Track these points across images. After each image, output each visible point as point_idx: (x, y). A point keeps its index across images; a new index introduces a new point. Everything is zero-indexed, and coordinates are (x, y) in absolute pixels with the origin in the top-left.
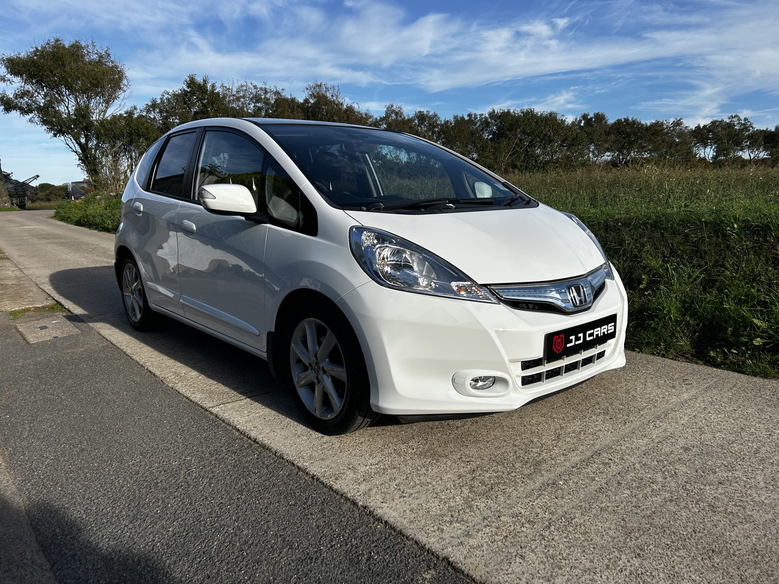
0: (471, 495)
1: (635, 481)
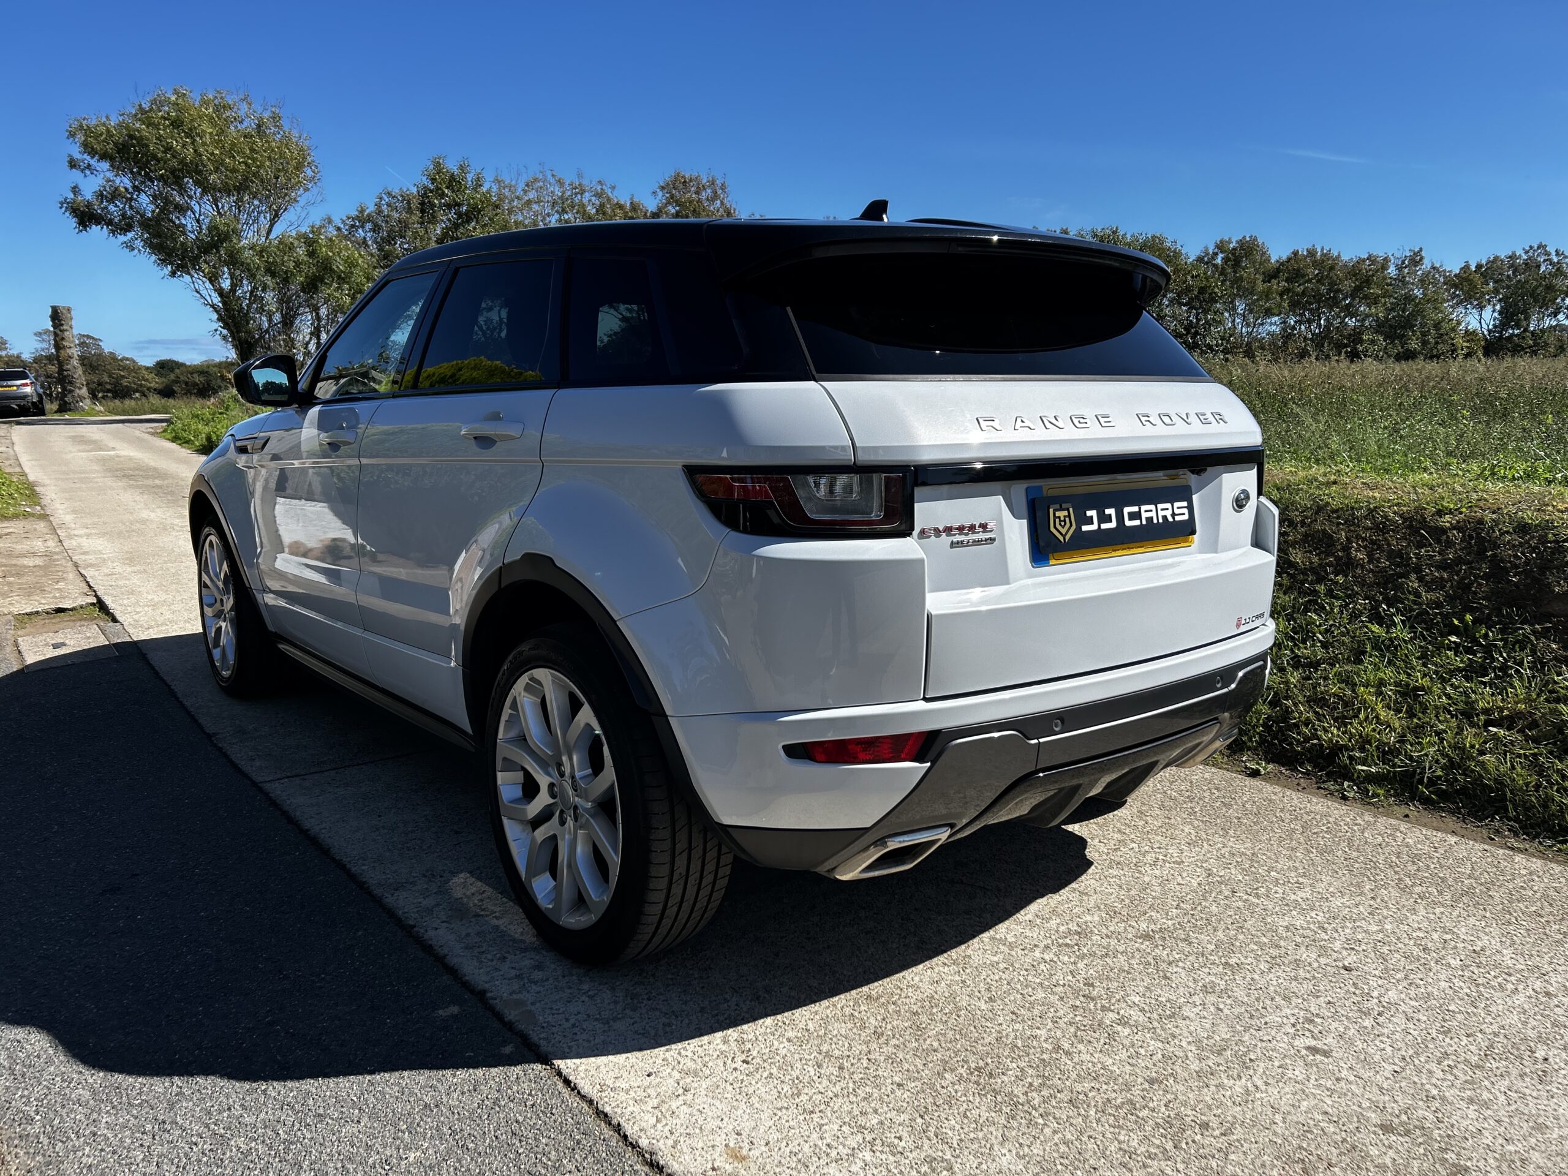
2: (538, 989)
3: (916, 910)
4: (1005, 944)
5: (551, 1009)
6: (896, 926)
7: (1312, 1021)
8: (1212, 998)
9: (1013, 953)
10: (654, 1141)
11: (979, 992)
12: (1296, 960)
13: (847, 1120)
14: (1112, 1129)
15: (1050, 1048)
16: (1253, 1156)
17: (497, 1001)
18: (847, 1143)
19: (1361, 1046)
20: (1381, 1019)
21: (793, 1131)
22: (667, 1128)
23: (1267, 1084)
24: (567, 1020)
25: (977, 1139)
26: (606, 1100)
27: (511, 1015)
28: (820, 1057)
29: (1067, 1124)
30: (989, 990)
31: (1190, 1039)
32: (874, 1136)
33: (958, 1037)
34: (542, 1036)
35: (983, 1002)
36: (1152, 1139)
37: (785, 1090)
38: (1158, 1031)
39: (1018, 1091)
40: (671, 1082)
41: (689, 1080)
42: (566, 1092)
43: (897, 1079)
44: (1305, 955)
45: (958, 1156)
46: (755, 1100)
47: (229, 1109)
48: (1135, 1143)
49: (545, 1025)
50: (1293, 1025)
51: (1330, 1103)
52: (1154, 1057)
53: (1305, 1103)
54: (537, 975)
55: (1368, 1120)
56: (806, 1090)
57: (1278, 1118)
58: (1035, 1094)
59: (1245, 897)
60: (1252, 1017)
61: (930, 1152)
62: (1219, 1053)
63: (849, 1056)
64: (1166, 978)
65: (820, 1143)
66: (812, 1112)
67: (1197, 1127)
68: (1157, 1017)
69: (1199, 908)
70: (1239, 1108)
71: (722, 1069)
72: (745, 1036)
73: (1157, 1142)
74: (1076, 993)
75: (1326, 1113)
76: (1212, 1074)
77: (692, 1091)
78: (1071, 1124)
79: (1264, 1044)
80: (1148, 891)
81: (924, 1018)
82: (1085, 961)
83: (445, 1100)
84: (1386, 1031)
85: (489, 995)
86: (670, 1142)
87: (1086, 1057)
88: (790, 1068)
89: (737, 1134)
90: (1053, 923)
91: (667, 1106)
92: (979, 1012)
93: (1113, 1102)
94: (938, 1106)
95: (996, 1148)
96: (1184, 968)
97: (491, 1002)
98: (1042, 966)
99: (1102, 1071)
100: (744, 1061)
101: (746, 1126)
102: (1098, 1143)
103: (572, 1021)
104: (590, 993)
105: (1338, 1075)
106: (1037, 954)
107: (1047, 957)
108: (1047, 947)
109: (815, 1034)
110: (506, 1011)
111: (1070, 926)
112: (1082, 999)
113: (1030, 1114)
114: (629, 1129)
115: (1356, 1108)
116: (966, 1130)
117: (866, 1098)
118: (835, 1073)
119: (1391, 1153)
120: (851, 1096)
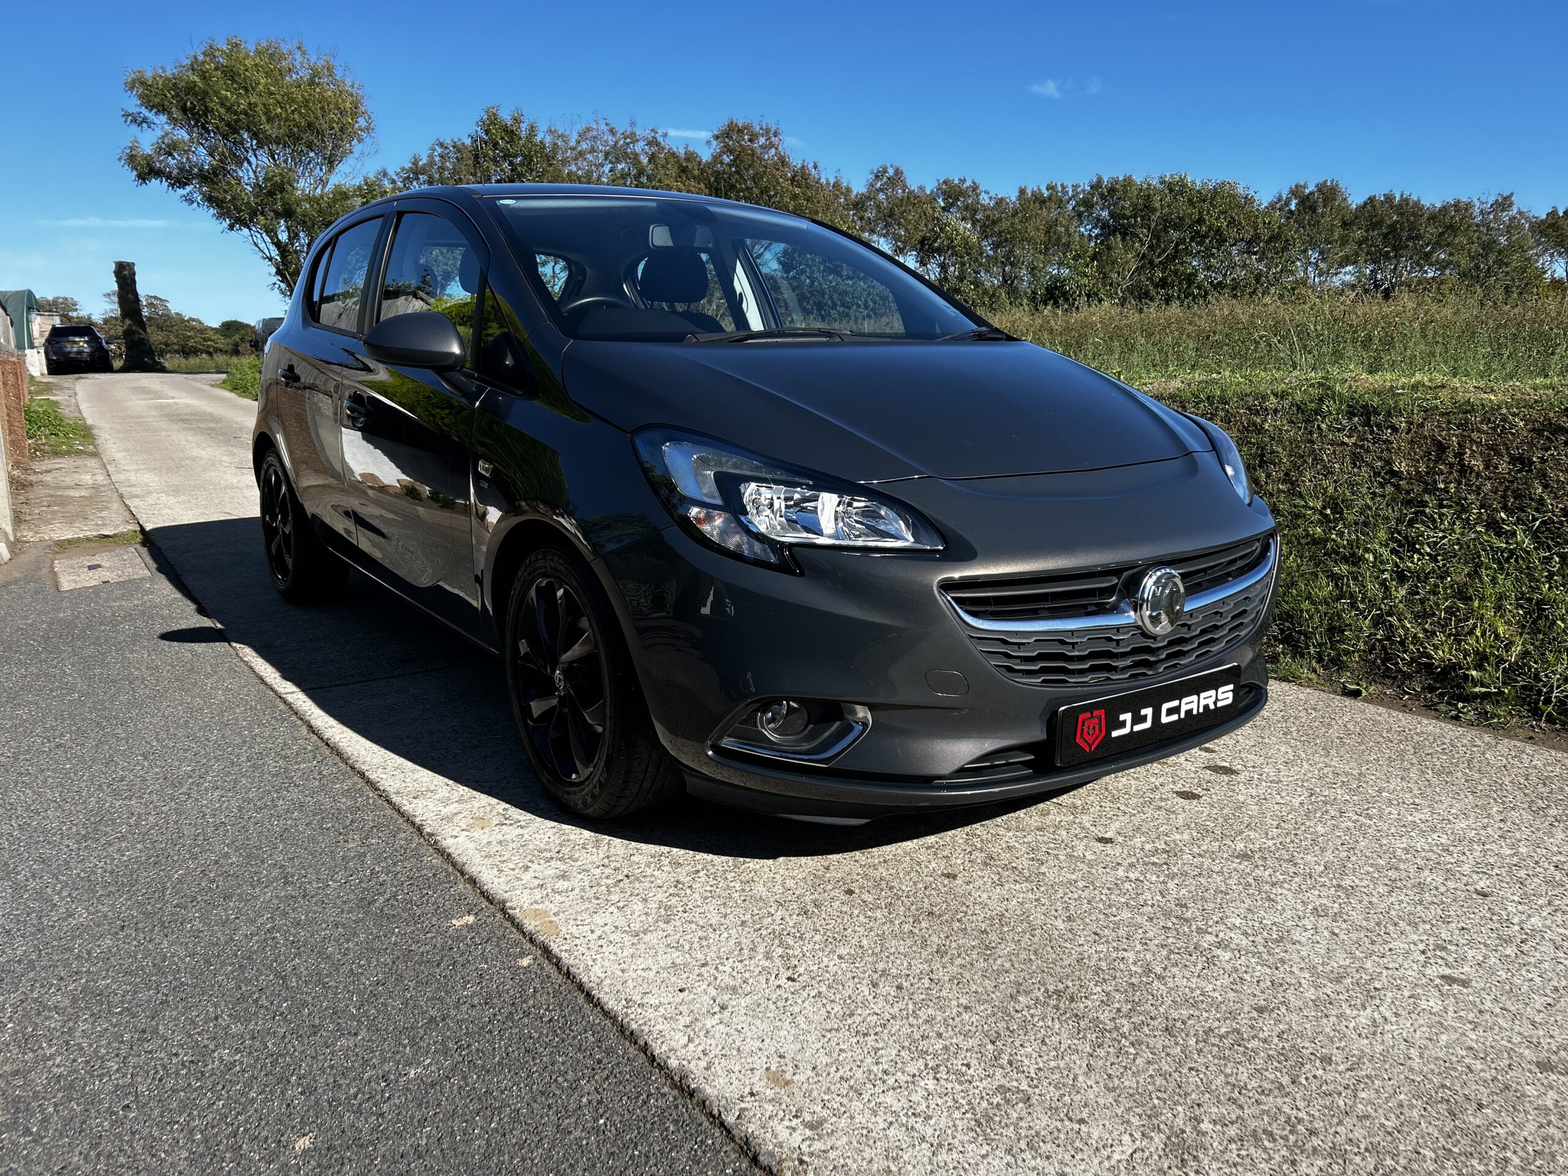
2: (562, 899)
5: (576, 919)
7: (1444, 949)
8: (1324, 922)
10: (685, 1063)
12: (1420, 883)
13: (907, 1044)
14: (1216, 1061)
16: (1386, 1095)
17: (518, 910)
18: (907, 1069)
19: (1504, 976)
20: (1525, 948)
21: (844, 1055)
22: (701, 1048)
23: (1396, 1015)
24: (592, 932)
25: (1058, 1067)
26: (632, 1016)
27: (530, 925)
28: (876, 976)
29: (1163, 1054)
30: (1067, 909)
31: (1302, 965)
32: (937, 1062)
33: (1033, 957)
34: (563, 948)
35: (1060, 921)
36: (1266, 1073)
37: (836, 1010)
38: (1265, 956)
39: (1105, 1016)
40: (706, 1000)
41: (726, 997)
42: (587, 1008)
43: (963, 1001)
44: (1429, 879)
45: (1037, 1087)
46: (801, 1019)
47: (216, 1018)
48: (1244, 1077)
49: (568, 937)
50: (1423, 952)
51: (1474, 1037)
52: (1262, 984)
53: (1444, 1037)
54: (562, 885)
55: (1521, 1055)
56: (859, 1011)
57: (1414, 1053)
58: (1124, 1021)
59: (1355, 818)
60: (1373, 942)
61: (1003, 1081)
62: (1338, 980)
64: (1270, 899)
65: (875, 1069)
66: (865, 1035)
67: (1318, 1061)
68: (1262, 941)
69: (1303, 828)
70: (1366, 1041)
71: (765, 986)
72: (791, 952)
73: (1272, 1077)
74: (1167, 915)
75: (1471, 1048)
76: (1330, 1003)
77: (730, 1009)
78: (1168, 1055)
79: (1390, 972)
80: (1244, 809)
81: (993, 937)
82: (1176, 881)
83: (453, 1013)
84: (1533, 960)
85: (508, 904)
86: (703, 1064)
88: (841, 987)
89: (780, 1057)
90: (1138, 841)
91: (699, 1024)
92: (1057, 933)
93: (1216, 1031)
94: (1011, 1032)
95: (1081, 1079)
96: (1289, 890)
97: (511, 911)
98: (1127, 885)
99: (1201, 998)
100: (789, 979)
101: (790, 1049)
102: (1201, 1076)
103: (598, 933)
105: (1481, 1007)
106: (1121, 872)
107: (1132, 876)
108: (1132, 865)
109: (870, 952)
110: (525, 921)
111: (1157, 845)
112: (1174, 920)
113: (1119, 1042)
114: (658, 1049)
115: (1504, 1043)
116: (1045, 1058)
117: (928, 1021)
118: (892, 993)
119: (1551, 1093)
120: (911, 1019)
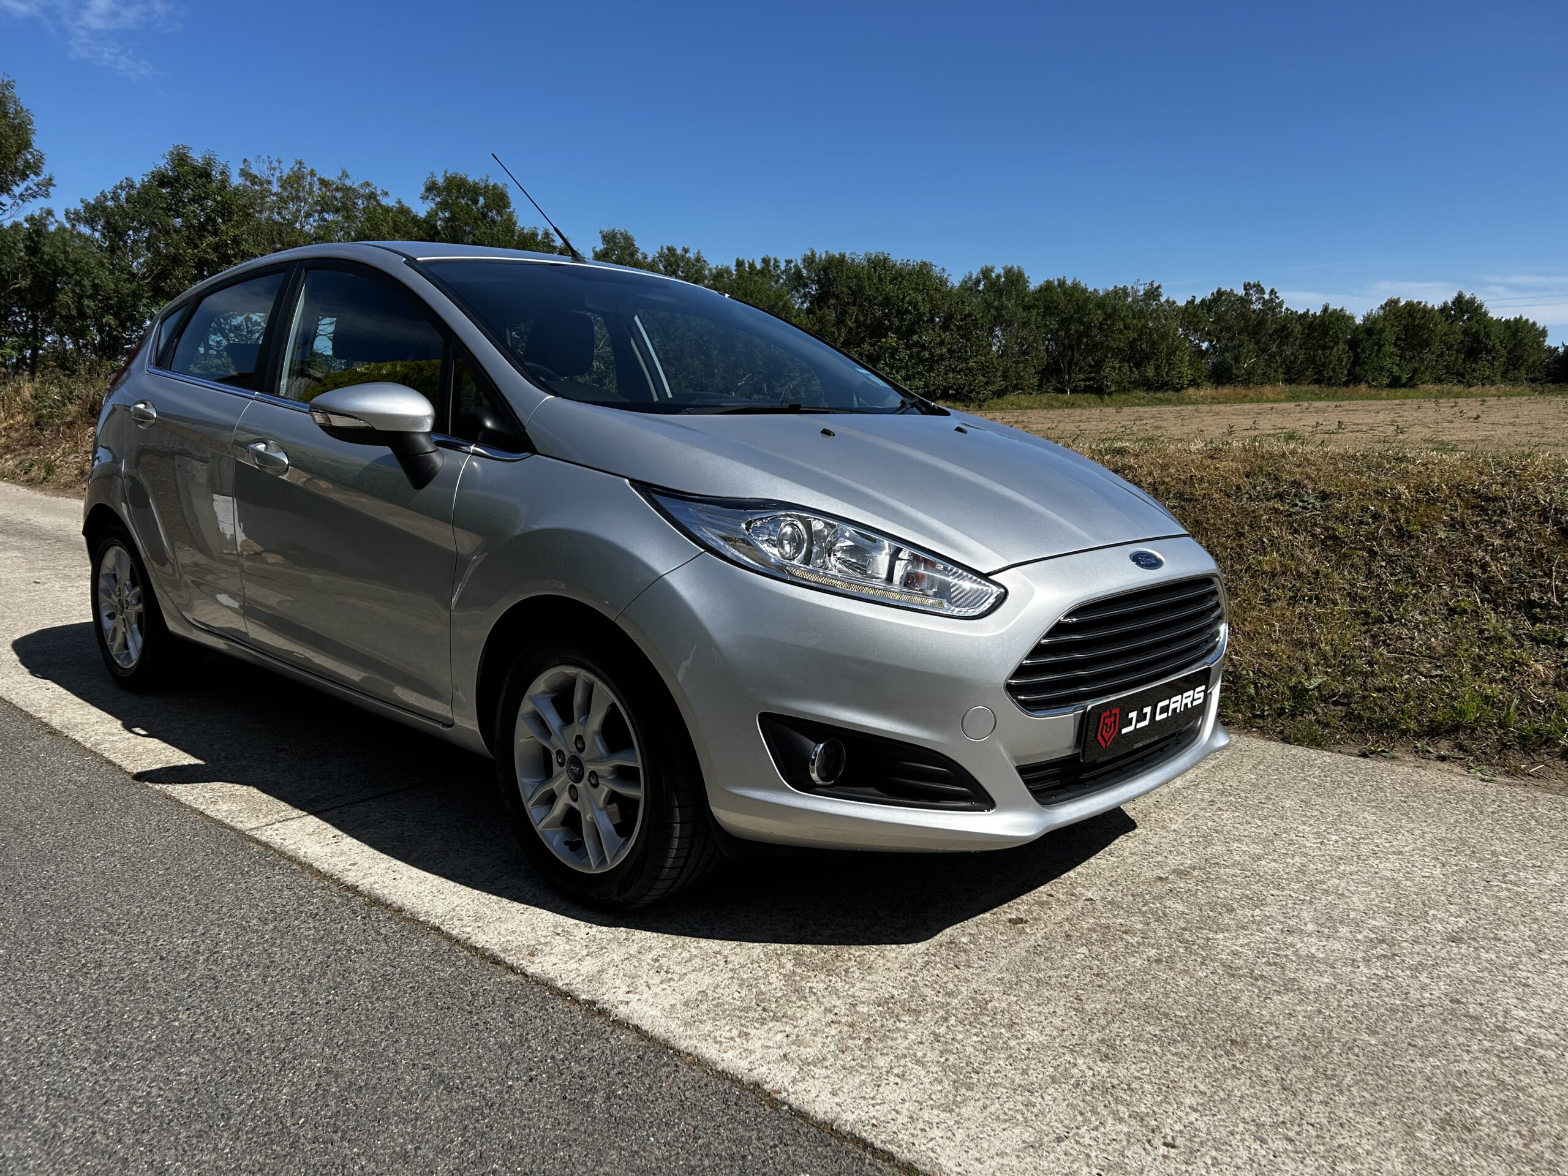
0: (799, 971)
1: (1095, 931)
3: (1185, 929)
4: (1318, 961)
5: (864, 1098)
6: (1181, 950)
9: (1339, 972)
11: (1350, 1023)
15: (1494, 1084)
17: (784, 1094)
49: (874, 1121)
63: (1283, 1122)
87: (1540, 1091)
97: (778, 1096)
104: (896, 1071)
